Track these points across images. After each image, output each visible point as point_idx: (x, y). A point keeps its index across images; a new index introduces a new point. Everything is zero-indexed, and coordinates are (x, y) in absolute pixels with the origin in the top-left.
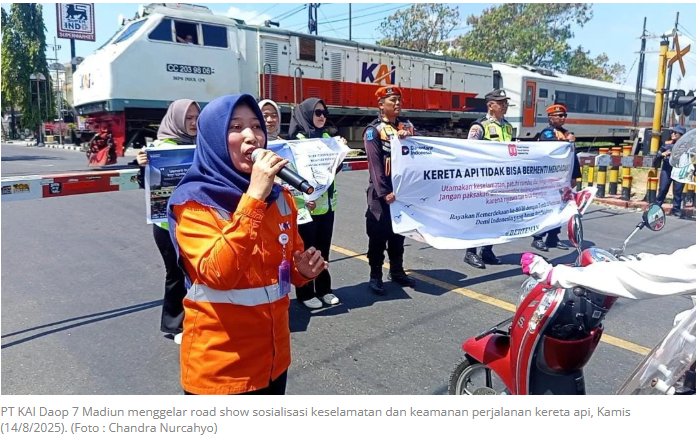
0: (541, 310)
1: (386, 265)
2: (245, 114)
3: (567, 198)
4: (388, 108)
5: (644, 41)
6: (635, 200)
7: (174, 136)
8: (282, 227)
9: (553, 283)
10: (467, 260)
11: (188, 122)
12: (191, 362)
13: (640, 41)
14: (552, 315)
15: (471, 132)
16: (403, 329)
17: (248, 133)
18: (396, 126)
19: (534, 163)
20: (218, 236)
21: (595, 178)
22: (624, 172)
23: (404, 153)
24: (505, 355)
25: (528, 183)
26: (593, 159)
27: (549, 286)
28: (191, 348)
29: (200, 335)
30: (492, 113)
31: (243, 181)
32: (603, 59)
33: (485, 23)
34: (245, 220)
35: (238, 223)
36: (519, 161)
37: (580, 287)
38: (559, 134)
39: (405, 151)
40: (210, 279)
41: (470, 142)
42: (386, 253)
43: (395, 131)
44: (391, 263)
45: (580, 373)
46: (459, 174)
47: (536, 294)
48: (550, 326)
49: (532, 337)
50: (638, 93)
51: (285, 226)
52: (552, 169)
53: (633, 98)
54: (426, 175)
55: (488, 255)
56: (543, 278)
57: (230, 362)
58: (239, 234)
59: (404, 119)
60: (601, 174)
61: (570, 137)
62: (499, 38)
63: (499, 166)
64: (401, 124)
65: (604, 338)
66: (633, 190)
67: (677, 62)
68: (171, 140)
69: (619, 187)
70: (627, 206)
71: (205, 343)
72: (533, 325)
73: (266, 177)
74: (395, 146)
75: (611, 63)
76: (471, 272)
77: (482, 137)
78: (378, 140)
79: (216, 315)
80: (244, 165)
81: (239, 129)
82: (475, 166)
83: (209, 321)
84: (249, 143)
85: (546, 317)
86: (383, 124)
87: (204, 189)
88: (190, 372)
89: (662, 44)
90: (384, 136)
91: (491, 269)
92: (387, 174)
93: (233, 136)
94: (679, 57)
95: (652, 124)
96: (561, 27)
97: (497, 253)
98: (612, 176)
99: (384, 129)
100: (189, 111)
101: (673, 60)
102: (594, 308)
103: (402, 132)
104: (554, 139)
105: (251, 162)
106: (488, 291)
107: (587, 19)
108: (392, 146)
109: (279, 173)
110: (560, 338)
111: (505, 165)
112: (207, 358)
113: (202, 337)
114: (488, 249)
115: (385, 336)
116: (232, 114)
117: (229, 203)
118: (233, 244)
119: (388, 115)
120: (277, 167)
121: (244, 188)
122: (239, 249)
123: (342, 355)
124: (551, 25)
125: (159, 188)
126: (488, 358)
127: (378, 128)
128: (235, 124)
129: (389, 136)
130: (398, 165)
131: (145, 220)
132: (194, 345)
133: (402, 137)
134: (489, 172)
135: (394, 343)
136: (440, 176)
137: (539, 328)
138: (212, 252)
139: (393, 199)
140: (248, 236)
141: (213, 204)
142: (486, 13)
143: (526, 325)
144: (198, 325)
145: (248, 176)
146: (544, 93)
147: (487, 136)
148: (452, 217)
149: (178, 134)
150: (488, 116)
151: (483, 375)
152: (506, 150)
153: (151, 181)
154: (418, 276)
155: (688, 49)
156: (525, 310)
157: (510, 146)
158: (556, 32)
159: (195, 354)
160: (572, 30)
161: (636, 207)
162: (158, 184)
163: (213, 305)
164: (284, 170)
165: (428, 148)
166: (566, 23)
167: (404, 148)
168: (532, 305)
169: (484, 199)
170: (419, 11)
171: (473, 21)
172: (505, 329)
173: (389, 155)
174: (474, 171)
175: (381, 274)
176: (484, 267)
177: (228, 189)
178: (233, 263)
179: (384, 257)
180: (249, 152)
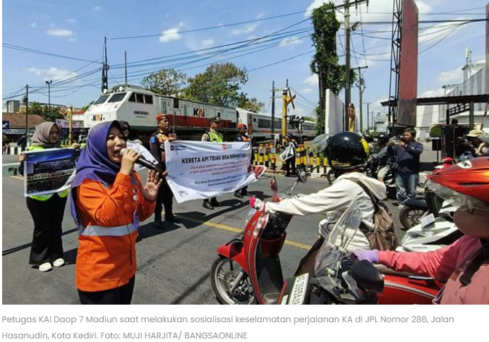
0: (259, 226)
1: (163, 213)
2: (115, 131)
3: (249, 170)
4: (164, 126)
5: (274, 93)
6: (278, 169)
7: (42, 144)
8: (134, 191)
9: (266, 211)
10: (204, 206)
11: (51, 135)
12: (84, 272)
13: (272, 92)
14: (264, 228)
15: (203, 138)
16: (178, 247)
17: (117, 141)
18: (167, 135)
19: (235, 153)
20: (105, 197)
21: (258, 159)
22: (271, 155)
23: (172, 150)
24: (240, 252)
25: (234, 163)
26: (258, 150)
27: (264, 213)
28: (85, 264)
29: (91, 255)
30: (213, 128)
31: (117, 167)
32: (254, 100)
33: (197, 81)
34: (121, 187)
35: (117, 189)
36: (228, 152)
37: (278, 212)
38: (244, 138)
39: (172, 148)
40: (103, 221)
41: (203, 142)
42: (163, 205)
43: (166, 138)
44: (165, 210)
45: (278, 257)
46: (199, 160)
47: (255, 218)
48: (264, 233)
49: (255, 240)
50: (273, 117)
51: (136, 191)
52: (244, 156)
53: (271, 119)
54: (183, 161)
55: (213, 202)
56: (261, 209)
57: (108, 270)
58: (118, 194)
59: (171, 132)
60: (261, 158)
61: (249, 139)
62: (205, 89)
63: (218, 155)
64: (170, 134)
65: (286, 242)
66: (276, 165)
67: (291, 103)
68: (39, 145)
69: (270, 163)
70: (274, 173)
71: (94, 260)
72: (255, 234)
73: (131, 163)
74: (167, 145)
75: (258, 102)
76: (208, 212)
77: (208, 140)
78: (157, 143)
79: (102, 243)
80: (116, 159)
81: (113, 138)
82: (207, 156)
83: (97, 247)
84: (118, 146)
85: (261, 229)
86: (160, 134)
87: (95, 172)
88: (84, 278)
89: (284, 94)
90: (160, 141)
91: (217, 210)
92: (163, 160)
93: (109, 142)
94: (291, 100)
95: (281, 132)
96: (233, 85)
97: (219, 200)
98: (266, 157)
99: (161, 136)
100: (52, 128)
101: (289, 102)
102: (283, 223)
103: (171, 138)
104: (242, 140)
105: (120, 157)
106: (217, 221)
107: (246, 81)
108: (165, 146)
109: (137, 161)
110: (269, 239)
111: (221, 155)
112: (95, 269)
113: (92, 258)
114: (214, 199)
115: (168, 251)
116: (109, 131)
117: (109, 179)
118: (115, 200)
119: (163, 129)
120: (136, 157)
121: (118, 170)
122: (119, 203)
123: (145, 265)
124: (229, 83)
125: (33, 175)
126: (232, 255)
127: (157, 136)
128: (111, 136)
129: (163, 140)
130: (169, 155)
131: (23, 194)
132: (87, 262)
133: (170, 141)
134: (214, 158)
135: (173, 255)
136: (190, 161)
137: (258, 235)
138: (103, 206)
139: (166, 175)
140: (122, 196)
141: (100, 180)
142: (197, 76)
143: (252, 234)
144: (89, 250)
145: (119, 164)
146: (255, 120)
147: (211, 140)
148: (196, 183)
149: (44, 142)
150: (211, 129)
151: (228, 263)
152: (221, 147)
153: (28, 171)
154: (180, 217)
155: (295, 96)
156: (250, 227)
157: (223, 145)
158: (232, 87)
159: (89, 267)
160: (239, 86)
161: (278, 173)
162: (32, 173)
163: (100, 237)
164: (140, 159)
165: (184, 147)
166: (236, 83)
167: (172, 146)
168: (253, 224)
169: (211, 172)
170: (163, 74)
171: (190, 80)
172: (240, 238)
173: (164, 150)
174: (206, 158)
175: (161, 217)
176: (213, 209)
177: (108, 171)
178: (116, 211)
179: (162, 208)
180: (118, 151)
